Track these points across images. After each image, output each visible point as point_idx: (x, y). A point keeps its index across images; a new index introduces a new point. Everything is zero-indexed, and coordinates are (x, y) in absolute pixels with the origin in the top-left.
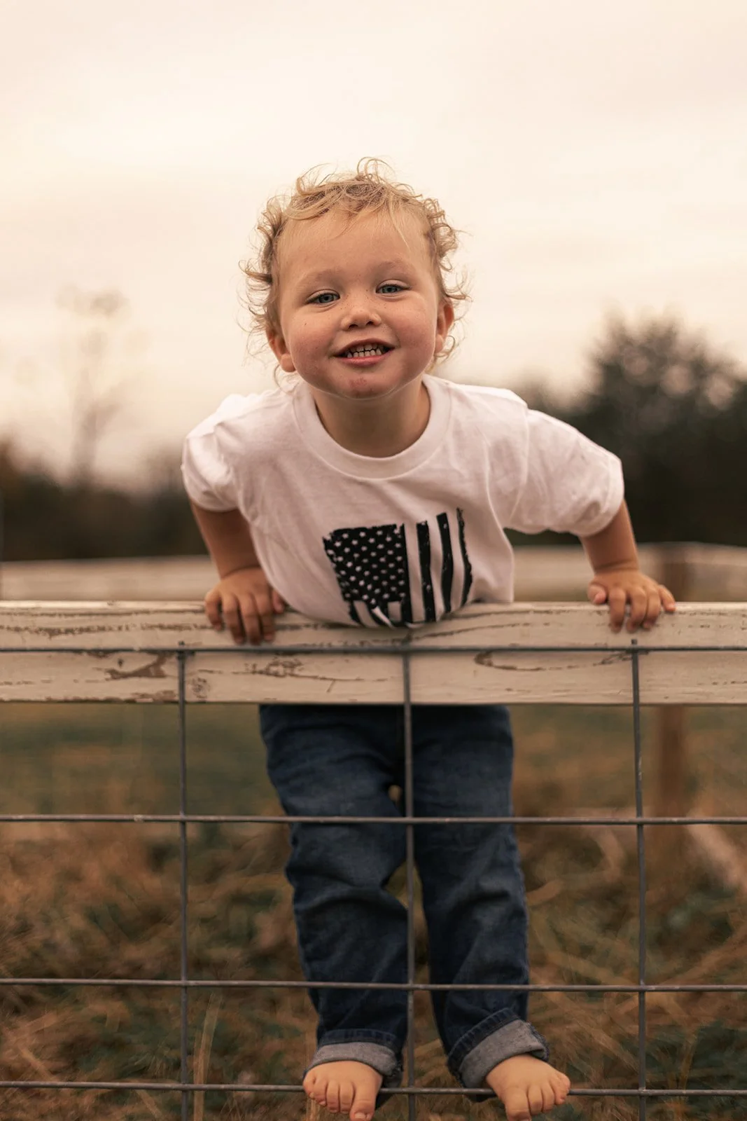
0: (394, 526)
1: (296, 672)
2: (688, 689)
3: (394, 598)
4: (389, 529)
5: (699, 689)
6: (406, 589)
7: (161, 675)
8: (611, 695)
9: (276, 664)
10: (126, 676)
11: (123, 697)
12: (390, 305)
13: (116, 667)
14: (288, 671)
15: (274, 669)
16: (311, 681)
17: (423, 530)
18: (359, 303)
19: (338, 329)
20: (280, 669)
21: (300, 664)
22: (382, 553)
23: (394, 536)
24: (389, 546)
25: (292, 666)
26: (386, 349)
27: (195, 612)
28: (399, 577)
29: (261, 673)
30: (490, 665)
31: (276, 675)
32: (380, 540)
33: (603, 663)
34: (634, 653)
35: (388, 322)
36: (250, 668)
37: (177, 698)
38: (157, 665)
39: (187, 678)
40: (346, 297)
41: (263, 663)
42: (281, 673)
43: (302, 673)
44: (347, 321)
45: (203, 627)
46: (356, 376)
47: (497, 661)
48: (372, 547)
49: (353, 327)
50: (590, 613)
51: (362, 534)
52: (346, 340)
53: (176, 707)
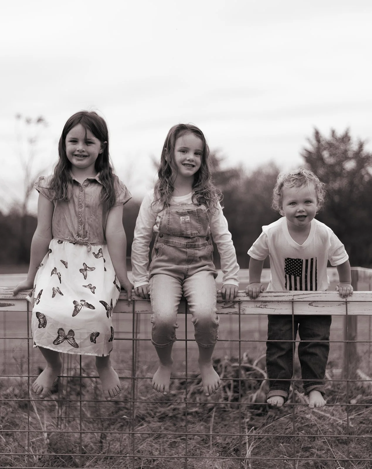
0: (301, 259)
1: (266, 307)
2: (358, 311)
3: (298, 276)
4: (299, 260)
5: (361, 311)
6: (301, 274)
7: (234, 308)
8: (341, 313)
9: (262, 305)
10: (226, 308)
11: (225, 313)
12: (307, 207)
13: (224, 306)
14: (265, 307)
15: (261, 306)
16: (270, 309)
17: (307, 261)
18: (301, 207)
19: (296, 212)
20: (263, 306)
21: (267, 305)
22: (297, 265)
23: (300, 261)
24: (299, 263)
25: (266, 306)
26: (305, 216)
27: (243, 293)
28: (300, 271)
29: (258, 307)
30: (312, 305)
31: (262, 308)
32: (297, 262)
33: (339, 305)
34: (346, 303)
35: (306, 211)
36: (256, 306)
37: (238, 313)
38: (233, 305)
39: (241, 308)
40: (298, 205)
41: (258, 305)
42: (263, 307)
43: (268, 307)
44: (298, 211)
45: (244, 296)
46: (300, 222)
47: (314, 304)
48: (295, 263)
49: (299, 212)
50: (336, 294)
51: (294, 260)
52: (298, 214)
53: (238, 315)
